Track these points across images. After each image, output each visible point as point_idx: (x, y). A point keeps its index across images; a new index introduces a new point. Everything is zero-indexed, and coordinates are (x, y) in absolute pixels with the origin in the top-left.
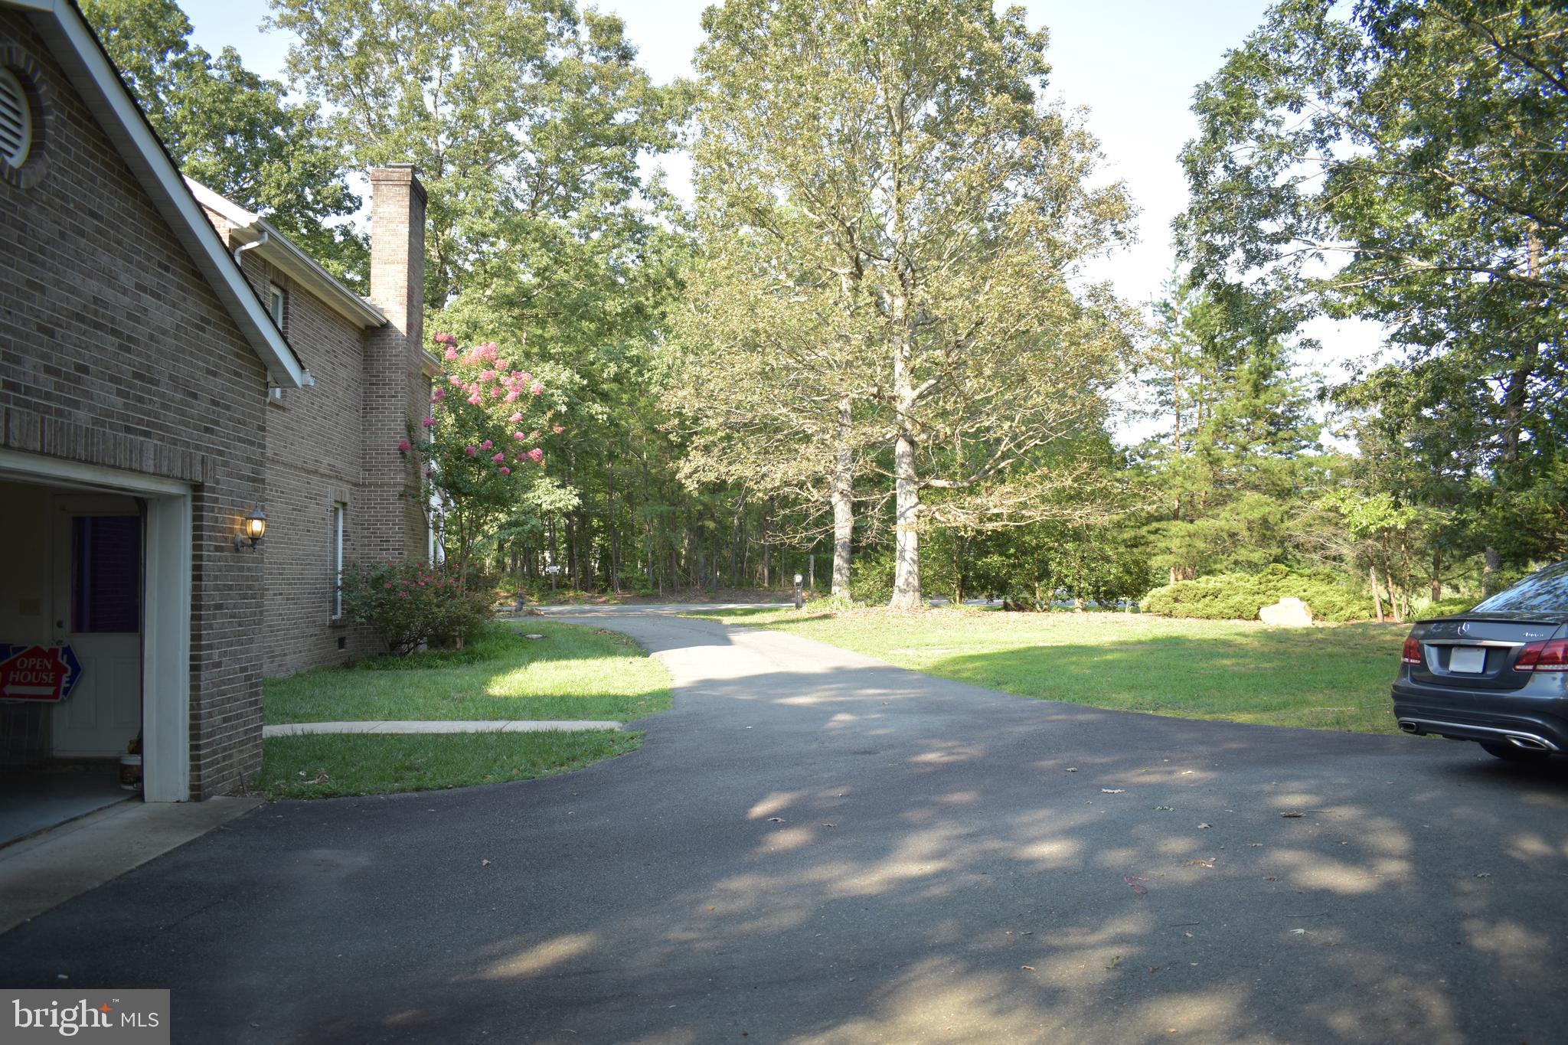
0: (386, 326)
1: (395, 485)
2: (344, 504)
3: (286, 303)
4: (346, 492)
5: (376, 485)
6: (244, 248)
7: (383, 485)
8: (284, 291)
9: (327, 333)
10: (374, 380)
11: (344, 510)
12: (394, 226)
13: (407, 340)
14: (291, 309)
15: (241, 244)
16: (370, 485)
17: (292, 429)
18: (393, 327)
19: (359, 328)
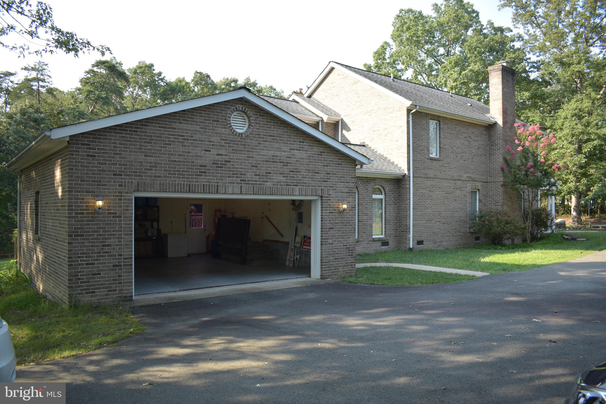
0: (495, 124)
1: (500, 182)
2: (479, 190)
3: (440, 125)
4: (479, 185)
5: (493, 182)
6: (412, 112)
7: (496, 182)
8: (439, 121)
9: (464, 131)
10: (492, 144)
11: (479, 192)
12: (496, 86)
13: (503, 128)
14: (442, 126)
15: (412, 110)
17: (445, 166)
18: (498, 124)
19: (485, 126)
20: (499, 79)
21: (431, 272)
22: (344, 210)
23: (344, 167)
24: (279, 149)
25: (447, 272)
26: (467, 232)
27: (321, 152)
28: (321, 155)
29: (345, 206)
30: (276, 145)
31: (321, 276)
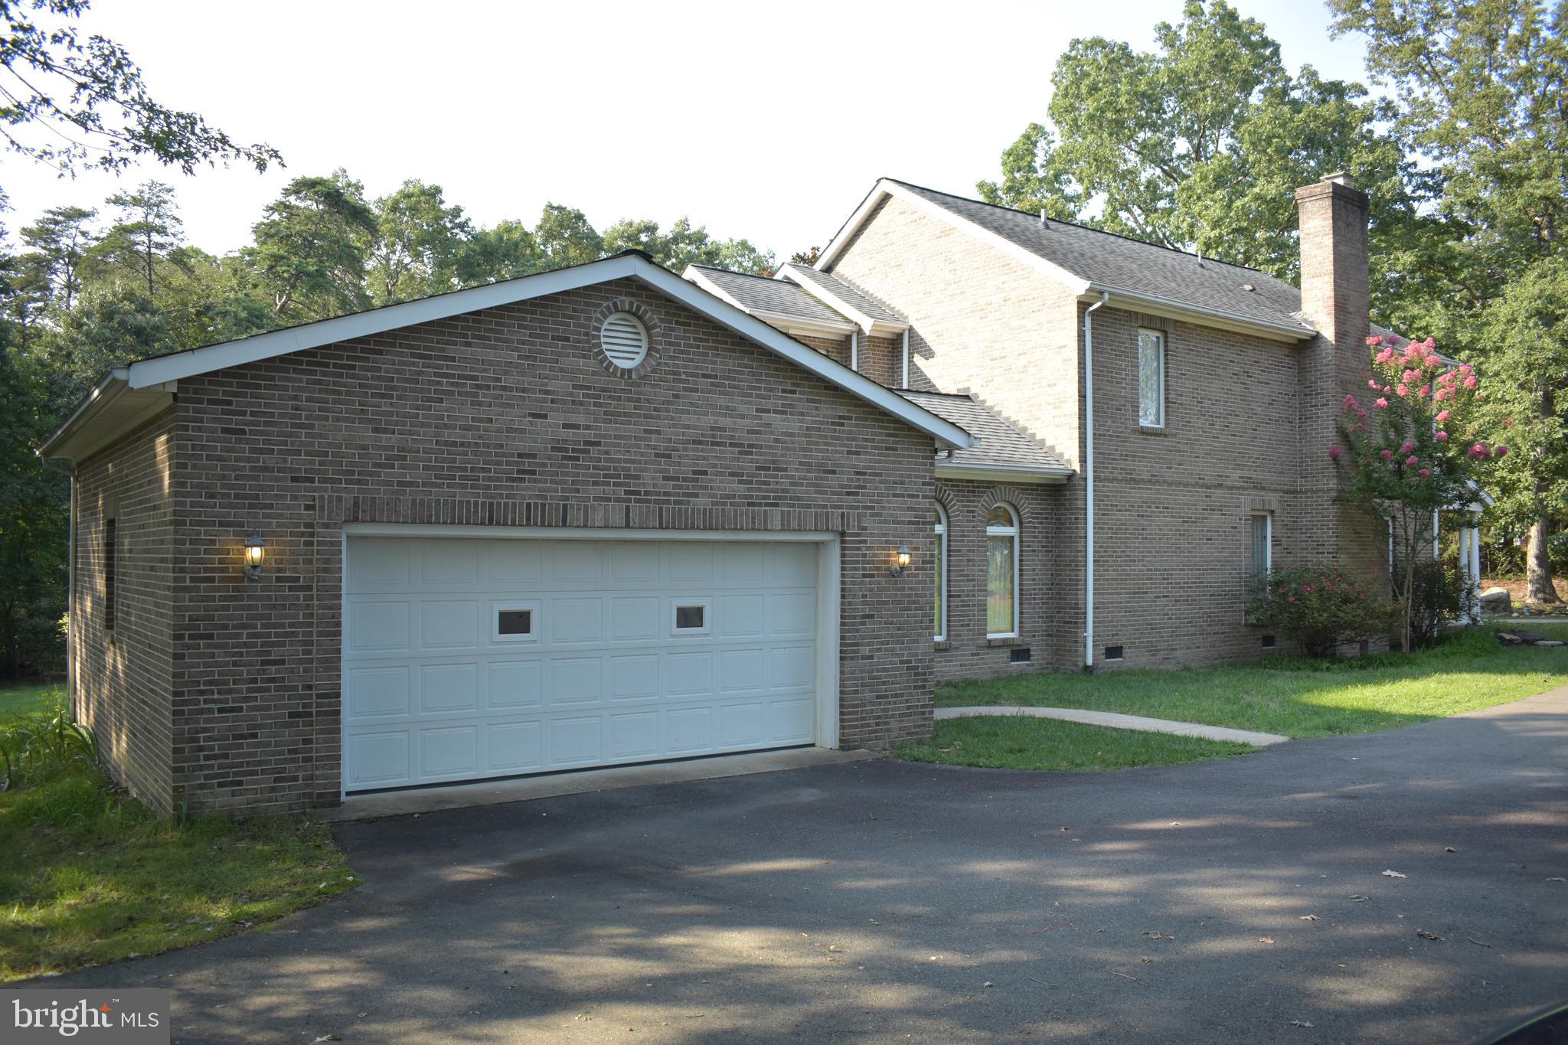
0: (1316, 337)
1: (1329, 490)
2: (1272, 512)
3: (1166, 342)
4: (1273, 500)
5: (1312, 491)
6: (1091, 309)
7: (1317, 491)
8: (1165, 332)
9: (1233, 357)
10: (1307, 391)
11: (1273, 517)
12: (1318, 239)
13: (1337, 348)
14: (1171, 346)
15: (1091, 305)
16: (1306, 491)
17: (1179, 451)
18: (1323, 337)
19: (1289, 344)
20: (1325, 219)
21: (1132, 731)
22: (903, 568)
23: (903, 456)
24: (729, 412)
25: (1176, 733)
26: (1239, 624)
27: (840, 417)
28: (842, 425)
29: (904, 559)
30: (722, 401)
31: (841, 741)
